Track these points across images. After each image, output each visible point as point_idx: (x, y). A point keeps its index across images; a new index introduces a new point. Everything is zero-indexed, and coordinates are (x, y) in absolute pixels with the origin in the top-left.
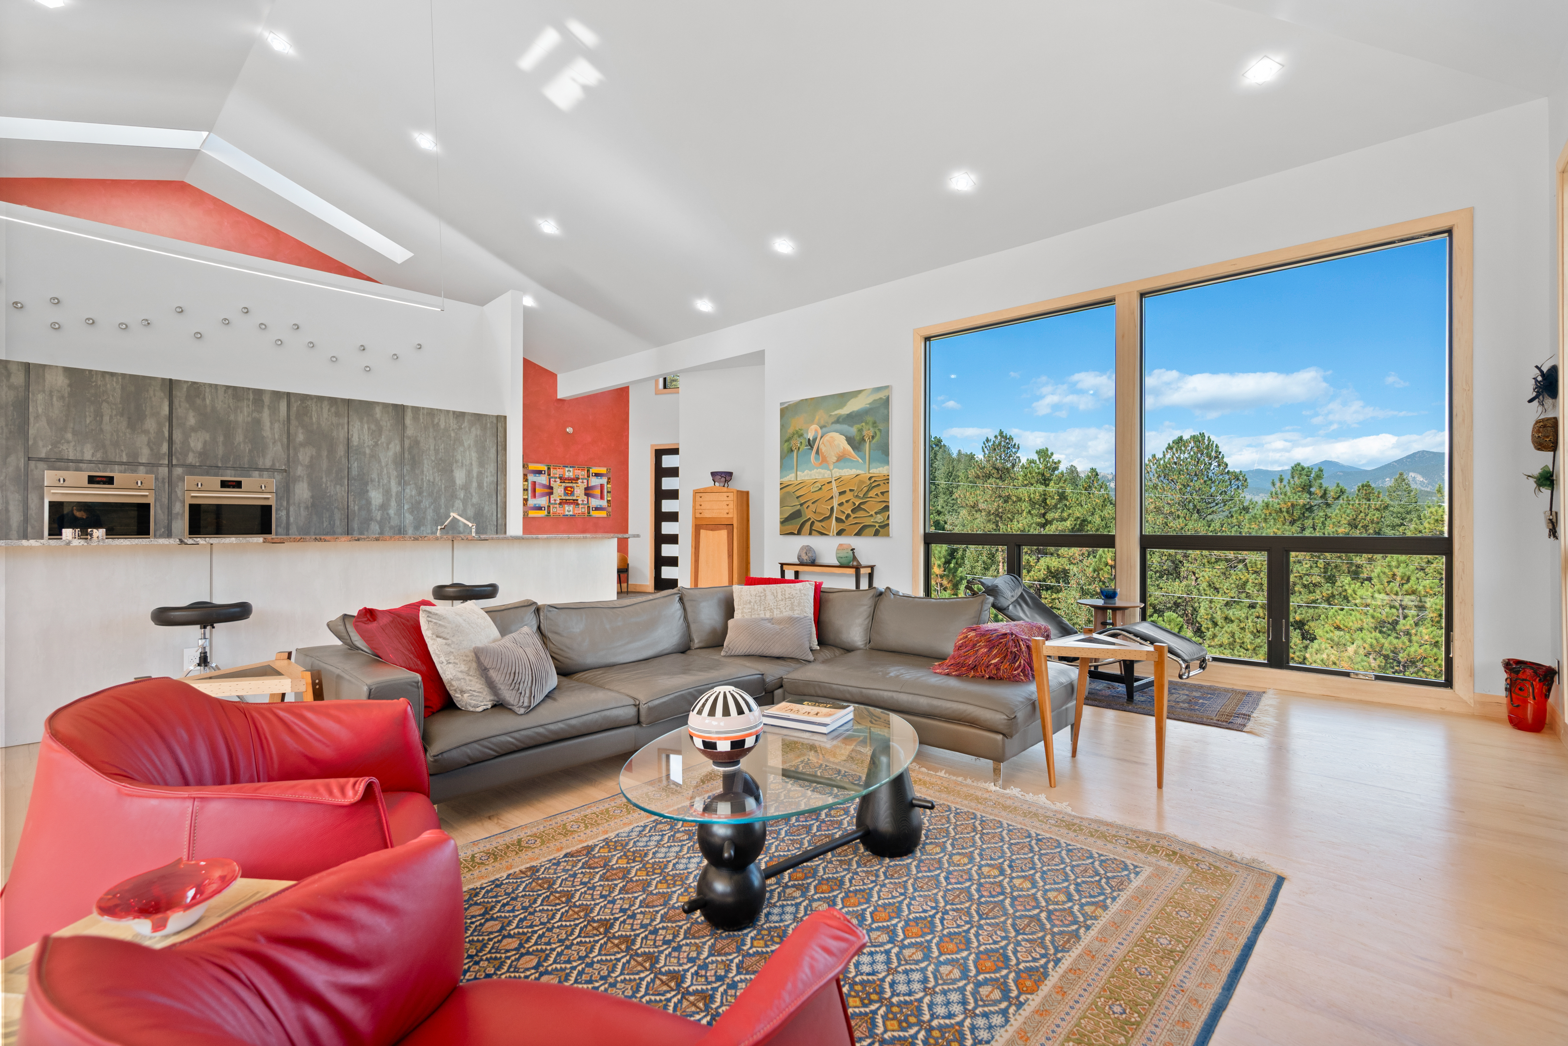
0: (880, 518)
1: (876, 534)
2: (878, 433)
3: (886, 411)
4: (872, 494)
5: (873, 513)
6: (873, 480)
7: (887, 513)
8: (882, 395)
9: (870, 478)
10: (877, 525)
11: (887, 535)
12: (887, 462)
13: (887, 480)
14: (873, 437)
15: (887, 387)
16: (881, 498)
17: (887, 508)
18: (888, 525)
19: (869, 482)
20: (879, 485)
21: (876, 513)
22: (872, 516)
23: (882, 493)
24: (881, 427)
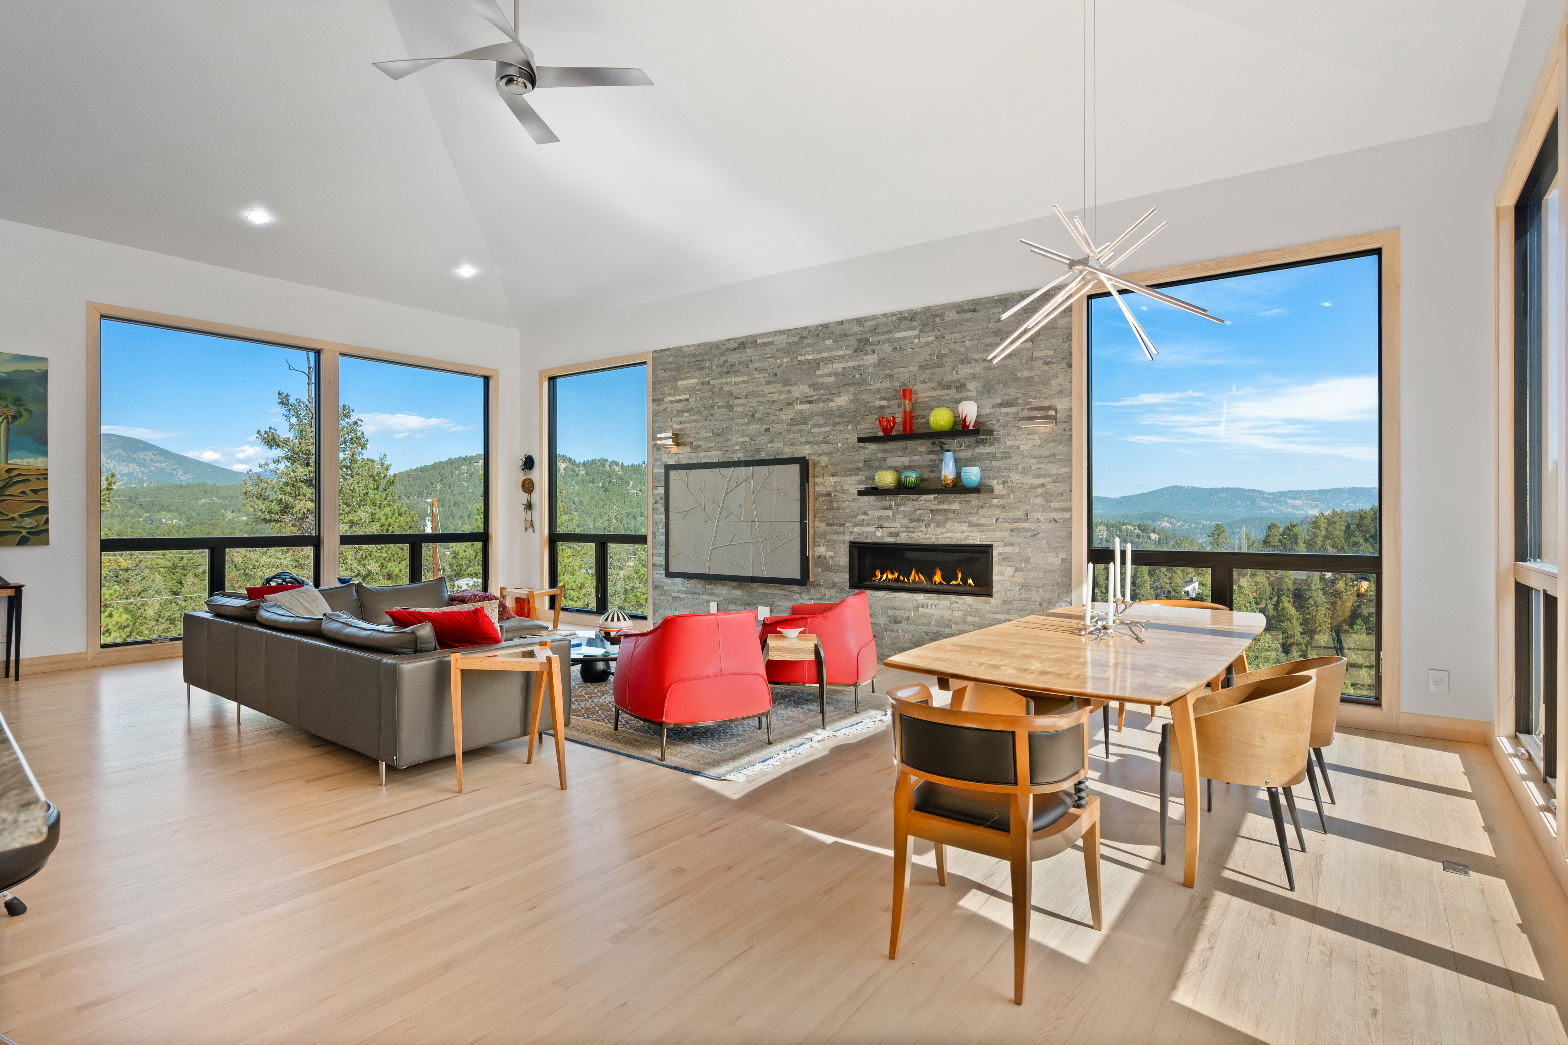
0: (28, 522)
1: (23, 542)
2: (25, 413)
3: (41, 389)
4: (10, 491)
5: (16, 515)
6: (15, 473)
7: (45, 517)
8: (35, 367)
9: (9, 471)
10: (24, 532)
11: (46, 543)
12: (45, 454)
13: (43, 475)
14: (14, 418)
15: (45, 360)
16: (32, 497)
17: (44, 510)
18: (47, 530)
19: (6, 476)
20: (28, 480)
21: (22, 516)
22: (13, 519)
23: (35, 491)
24: (32, 406)
